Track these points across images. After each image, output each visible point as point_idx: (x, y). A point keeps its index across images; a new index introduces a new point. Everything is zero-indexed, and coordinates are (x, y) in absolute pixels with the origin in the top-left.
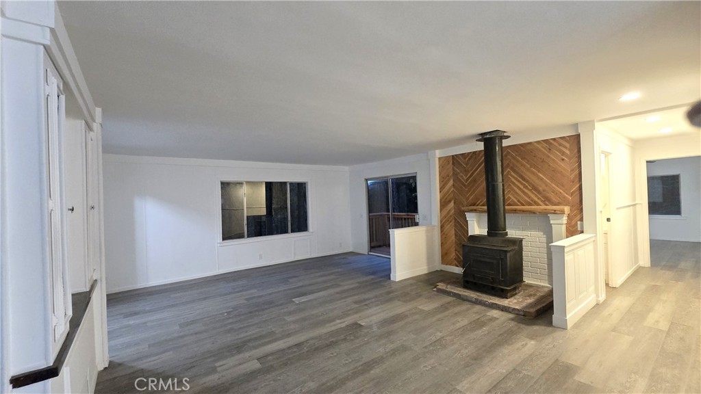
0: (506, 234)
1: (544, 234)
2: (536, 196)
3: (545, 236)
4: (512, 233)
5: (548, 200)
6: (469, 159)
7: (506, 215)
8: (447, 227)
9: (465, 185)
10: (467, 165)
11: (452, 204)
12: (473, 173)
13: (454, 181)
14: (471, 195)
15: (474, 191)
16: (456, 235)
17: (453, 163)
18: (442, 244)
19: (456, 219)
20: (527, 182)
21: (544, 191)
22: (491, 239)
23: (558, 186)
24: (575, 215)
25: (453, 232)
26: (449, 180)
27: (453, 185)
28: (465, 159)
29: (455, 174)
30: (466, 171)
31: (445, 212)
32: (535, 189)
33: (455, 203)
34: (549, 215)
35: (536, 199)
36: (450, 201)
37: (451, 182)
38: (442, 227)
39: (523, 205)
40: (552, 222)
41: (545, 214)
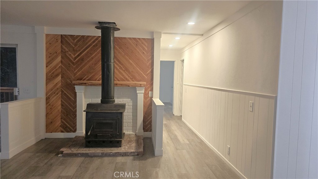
6: (79, 41)
7: (115, 87)
8: (53, 99)
9: (73, 63)
10: (76, 45)
11: (59, 78)
12: (81, 53)
13: (62, 57)
14: (79, 71)
15: (81, 68)
16: (62, 105)
17: (62, 42)
18: (47, 115)
19: (62, 92)
23: (140, 69)
24: (148, 88)
25: (60, 102)
26: (56, 57)
27: (62, 62)
28: (74, 40)
29: (63, 52)
30: (74, 51)
31: (51, 85)
32: (127, 70)
33: (61, 77)
34: (136, 87)
35: (127, 77)
36: (57, 75)
37: (59, 59)
38: (48, 99)
40: (138, 92)
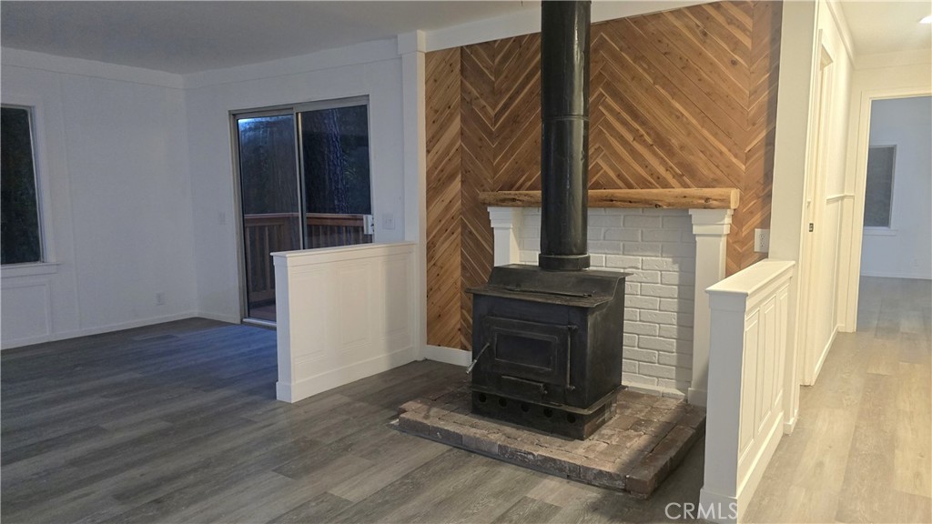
0: (587, 262)
1: (674, 262)
2: (663, 162)
3: (676, 267)
4: (601, 260)
5: (688, 173)
6: (505, 59)
7: (590, 212)
8: (443, 248)
9: (490, 134)
10: (497, 73)
11: (456, 186)
12: (512, 99)
13: (464, 120)
14: (505, 159)
15: (513, 149)
16: (464, 268)
17: (463, 70)
18: (430, 292)
19: (464, 226)
20: (643, 123)
21: (682, 148)
22: (548, 275)
23: (715, 135)
24: (752, 213)
25: (458, 259)
26: (450, 119)
27: (462, 133)
28: (493, 57)
29: (466, 102)
30: (495, 93)
31: (438, 207)
32: (661, 142)
33: (462, 182)
34: (691, 212)
35: (661, 170)
36: (451, 177)
37: (456, 125)
38: (431, 247)
39: (630, 187)
40: (696, 230)
41: (682, 210)
